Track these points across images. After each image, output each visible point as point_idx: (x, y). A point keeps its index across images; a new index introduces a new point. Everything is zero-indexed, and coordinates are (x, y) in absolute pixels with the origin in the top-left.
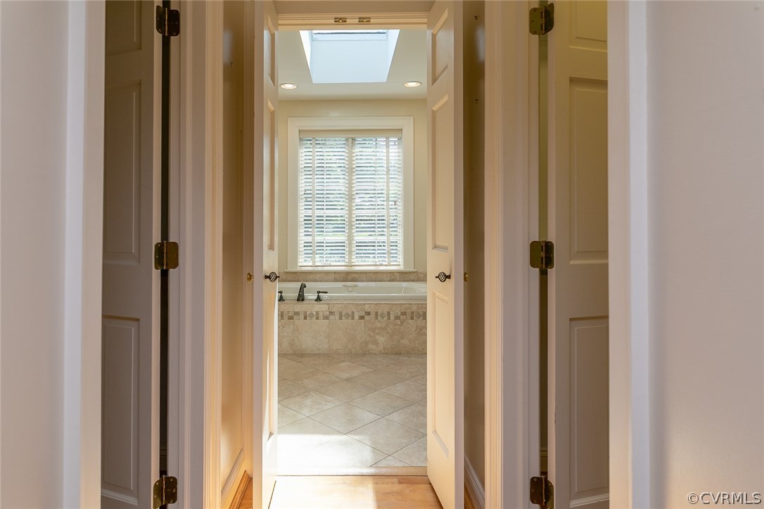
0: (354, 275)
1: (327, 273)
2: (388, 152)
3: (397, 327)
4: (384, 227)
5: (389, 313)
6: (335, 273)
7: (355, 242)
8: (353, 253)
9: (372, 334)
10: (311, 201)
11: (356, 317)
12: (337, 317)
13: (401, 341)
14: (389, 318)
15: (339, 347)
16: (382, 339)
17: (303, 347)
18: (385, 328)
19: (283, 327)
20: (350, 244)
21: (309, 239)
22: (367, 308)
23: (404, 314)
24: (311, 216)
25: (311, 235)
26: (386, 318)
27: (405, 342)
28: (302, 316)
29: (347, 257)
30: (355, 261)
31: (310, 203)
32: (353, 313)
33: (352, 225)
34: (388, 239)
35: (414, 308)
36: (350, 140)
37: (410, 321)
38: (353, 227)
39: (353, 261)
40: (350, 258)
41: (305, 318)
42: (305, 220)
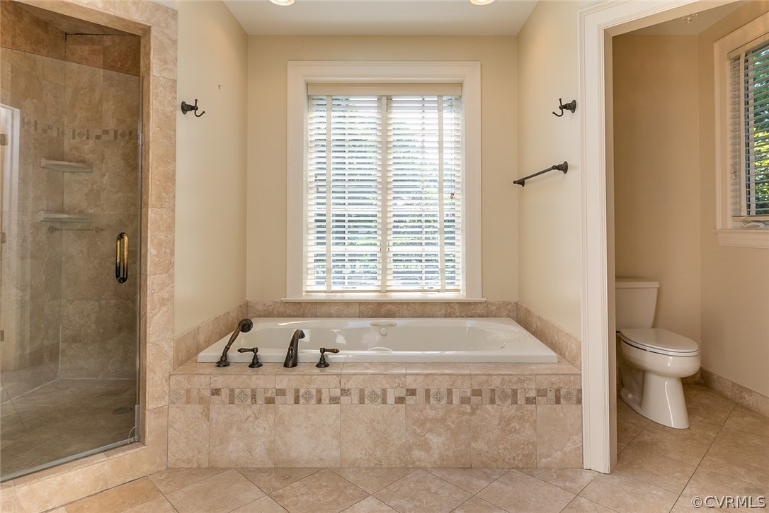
0: (389, 307)
1: (348, 303)
2: (441, 118)
3: (466, 417)
4: (435, 232)
5: (450, 392)
6: (360, 303)
7: (391, 255)
8: (389, 272)
9: (419, 431)
10: (325, 192)
11: (391, 399)
12: (356, 399)
13: (473, 445)
14: (450, 402)
15: (359, 455)
16: (437, 441)
17: (293, 455)
18: (443, 420)
19: (256, 418)
20: (384, 258)
21: (322, 249)
22: (411, 383)
23: (477, 393)
24: (324, 215)
25: (324, 244)
26: (444, 401)
27: (480, 445)
28: (290, 397)
29: (379, 277)
30: (394, 283)
31: (324, 195)
32: (384, 391)
33: (387, 229)
34: (442, 250)
35: (496, 382)
36: (384, 100)
37: (489, 407)
38: (389, 232)
39: (389, 283)
40: (384, 279)
41: (297, 401)
42: (317, 221)
